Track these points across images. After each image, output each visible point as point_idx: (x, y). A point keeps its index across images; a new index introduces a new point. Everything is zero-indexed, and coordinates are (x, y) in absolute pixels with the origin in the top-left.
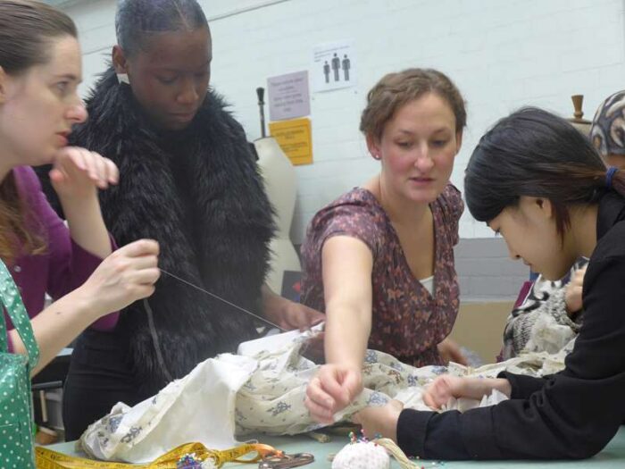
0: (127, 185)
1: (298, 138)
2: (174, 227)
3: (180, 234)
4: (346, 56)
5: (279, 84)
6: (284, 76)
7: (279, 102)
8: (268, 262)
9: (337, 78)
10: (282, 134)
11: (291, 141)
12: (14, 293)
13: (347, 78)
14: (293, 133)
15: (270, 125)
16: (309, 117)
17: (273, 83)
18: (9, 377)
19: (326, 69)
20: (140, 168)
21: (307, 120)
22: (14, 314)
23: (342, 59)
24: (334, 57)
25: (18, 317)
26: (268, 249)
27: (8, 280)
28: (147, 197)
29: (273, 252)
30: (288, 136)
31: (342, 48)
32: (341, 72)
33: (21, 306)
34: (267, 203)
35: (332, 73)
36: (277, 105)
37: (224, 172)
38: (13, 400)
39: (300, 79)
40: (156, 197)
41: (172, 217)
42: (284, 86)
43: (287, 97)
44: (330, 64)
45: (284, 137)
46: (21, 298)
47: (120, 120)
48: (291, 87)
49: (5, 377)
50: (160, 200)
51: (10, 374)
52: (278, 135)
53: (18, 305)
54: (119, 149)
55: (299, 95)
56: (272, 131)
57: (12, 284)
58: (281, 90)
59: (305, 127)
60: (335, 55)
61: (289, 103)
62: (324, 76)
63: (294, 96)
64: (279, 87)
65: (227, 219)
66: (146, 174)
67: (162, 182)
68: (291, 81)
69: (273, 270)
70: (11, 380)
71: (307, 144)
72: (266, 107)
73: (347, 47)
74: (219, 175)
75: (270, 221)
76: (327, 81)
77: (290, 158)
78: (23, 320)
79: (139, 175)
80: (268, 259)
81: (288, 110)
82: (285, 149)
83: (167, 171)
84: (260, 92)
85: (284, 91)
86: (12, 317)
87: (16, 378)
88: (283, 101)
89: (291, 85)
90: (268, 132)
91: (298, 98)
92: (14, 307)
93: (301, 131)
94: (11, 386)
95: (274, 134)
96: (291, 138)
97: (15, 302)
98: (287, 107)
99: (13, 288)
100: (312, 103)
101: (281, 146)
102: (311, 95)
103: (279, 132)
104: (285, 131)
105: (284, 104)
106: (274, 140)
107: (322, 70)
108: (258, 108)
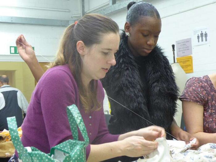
0: (123, 75)
1: (188, 63)
2: (139, 91)
3: (141, 94)
4: (206, 32)
5: (180, 43)
6: (183, 40)
7: (180, 50)
8: (176, 108)
9: (202, 41)
10: (181, 62)
11: (185, 64)
12: (80, 118)
13: (206, 40)
14: (186, 61)
15: (177, 58)
16: (192, 55)
17: (178, 43)
18: (78, 150)
19: (198, 37)
20: (128, 69)
21: (191, 56)
22: (80, 126)
23: (204, 33)
24: (201, 33)
25: (82, 127)
26: (176, 103)
27: (78, 113)
28: (130, 79)
29: (178, 104)
30: (184, 62)
31: (204, 29)
32: (204, 38)
33: (82, 123)
34: (176, 86)
35: (200, 38)
36: (179, 51)
37: (159, 73)
38: (79, 158)
39: (189, 41)
40: (132, 79)
41: (138, 87)
42: (182, 44)
43: (183, 48)
44: (200, 35)
45: (182, 63)
46: (83, 120)
47: (122, 51)
48: (185, 44)
49: (76, 149)
50: (134, 81)
51: (78, 148)
52: (180, 62)
53: (81, 123)
54: (121, 61)
55: (188, 47)
56: (177, 61)
57: (80, 115)
58: (181, 45)
59: (190, 59)
60: (202, 32)
61: (184, 50)
62: (197, 40)
63: (186, 48)
64: (180, 44)
65: (159, 90)
66: (130, 71)
67: (135, 75)
68: (185, 42)
69: (178, 111)
70: (78, 151)
71: (191, 65)
72: (175, 52)
73: (206, 29)
74: (158, 74)
75: (177, 92)
76: (199, 41)
77: (184, 71)
78: (83, 128)
79: (127, 71)
80: (176, 107)
81: (184, 53)
82: (183, 67)
83: (137, 71)
84: (173, 46)
85: (182, 46)
86: (79, 127)
87: (80, 150)
88: (182, 49)
89: (185, 43)
90: (176, 61)
91: (187, 48)
92: (80, 123)
93: (189, 61)
94: (78, 153)
95: (178, 61)
96: (185, 63)
97: (80, 122)
98: (184, 51)
99: (80, 116)
100: (193, 50)
101: (181, 66)
102: (193, 47)
103: (180, 61)
104: (183, 61)
105: (182, 51)
106: (178, 64)
107: (197, 37)
108: (172, 52)
